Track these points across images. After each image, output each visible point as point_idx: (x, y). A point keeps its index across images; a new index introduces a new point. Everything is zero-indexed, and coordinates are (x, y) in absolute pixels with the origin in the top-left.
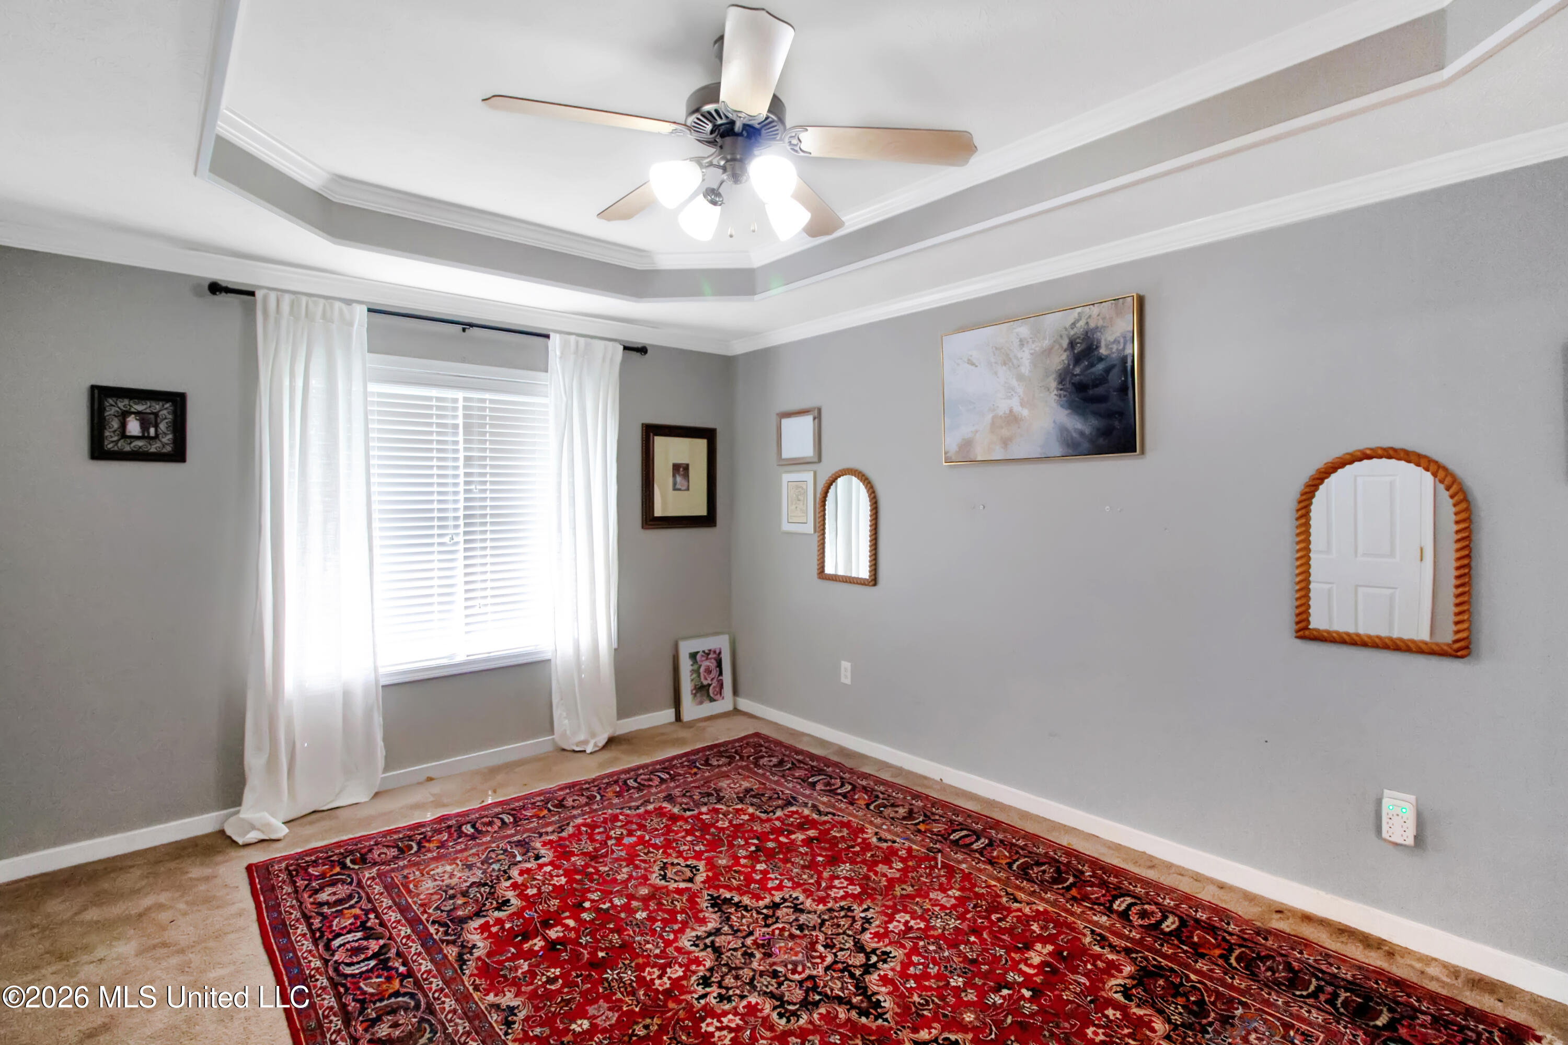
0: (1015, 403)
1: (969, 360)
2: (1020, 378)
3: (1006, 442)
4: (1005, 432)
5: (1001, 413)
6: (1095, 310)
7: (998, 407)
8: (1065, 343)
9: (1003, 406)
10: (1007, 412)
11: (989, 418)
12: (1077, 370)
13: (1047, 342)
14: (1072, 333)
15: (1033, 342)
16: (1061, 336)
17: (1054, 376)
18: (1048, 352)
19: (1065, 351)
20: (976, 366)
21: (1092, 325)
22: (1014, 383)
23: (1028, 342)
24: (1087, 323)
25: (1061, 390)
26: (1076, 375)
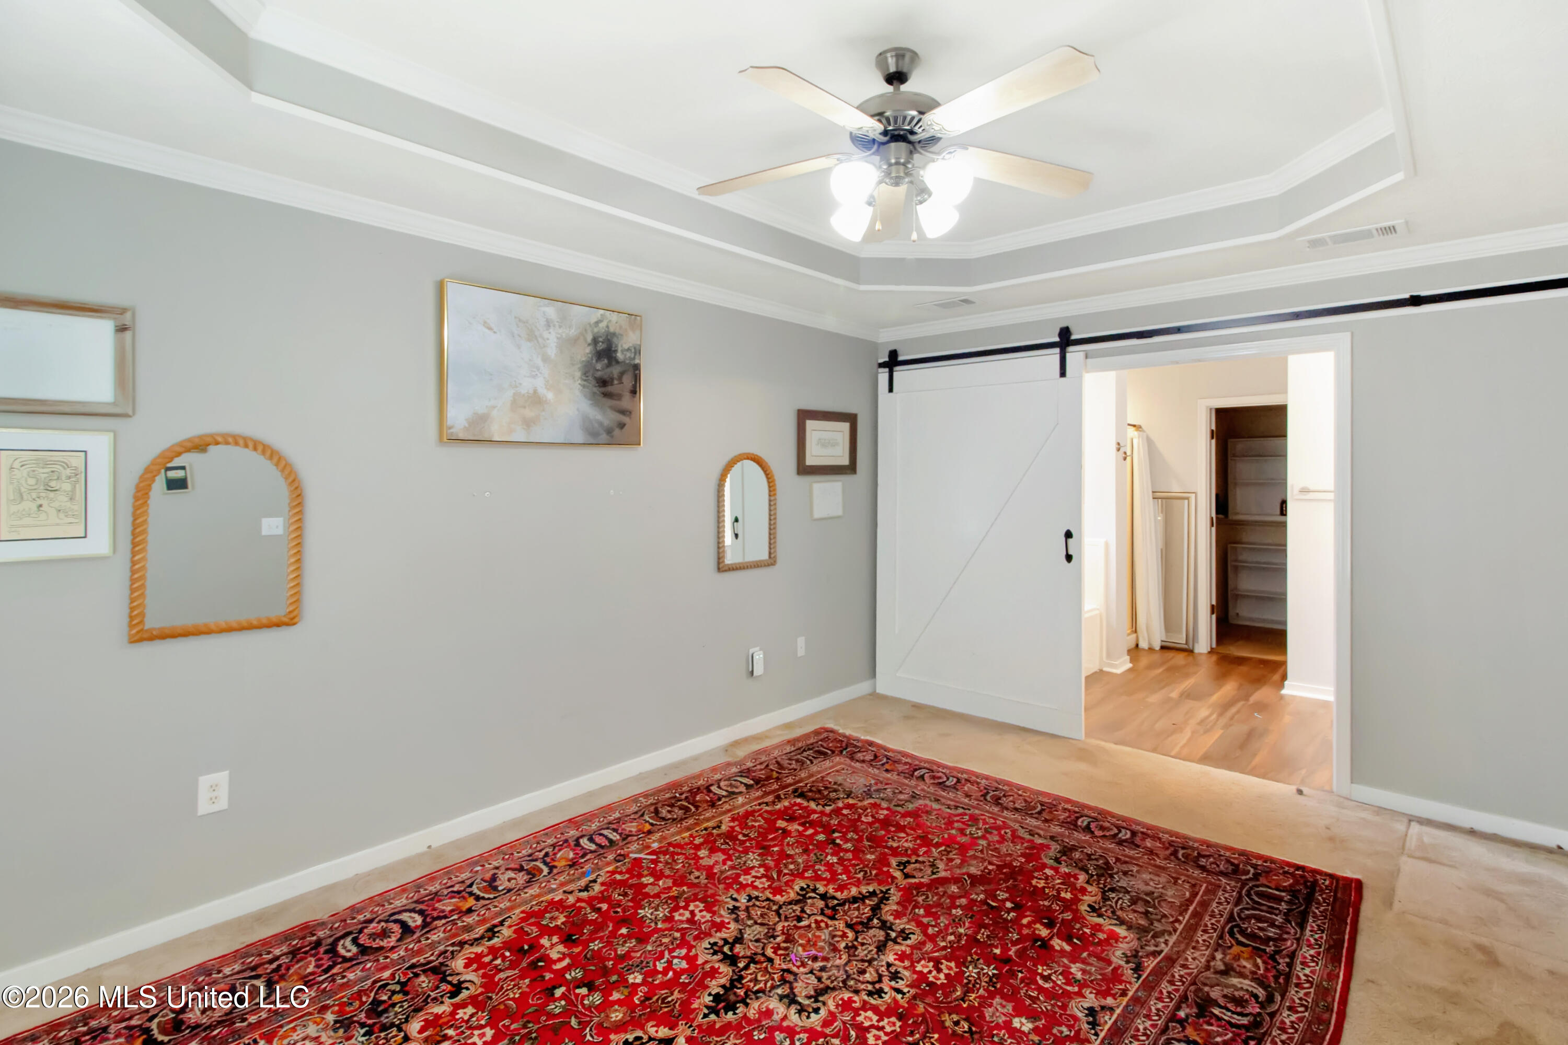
0: (539, 383)
1: (485, 322)
2: (545, 359)
3: (528, 424)
4: (529, 413)
5: (524, 391)
6: (614, 317)
7: (520, 384)
8: (589, 338)
9: (527, 385)
10: (531, 391)
11: (509, 394)
12: (599, 366)
13: (573, 331)
14: (596, 330)
15: (560, 327)
16: (586, 330)
17: (579, 365)
18: (574, 341)
19: (589, 345)
20: (495, 332)
21: (612, 330)
22: (539, 361)
23: (554, 326)
24: (608, 327)
25: (585, 380)
26: (598, 370)
